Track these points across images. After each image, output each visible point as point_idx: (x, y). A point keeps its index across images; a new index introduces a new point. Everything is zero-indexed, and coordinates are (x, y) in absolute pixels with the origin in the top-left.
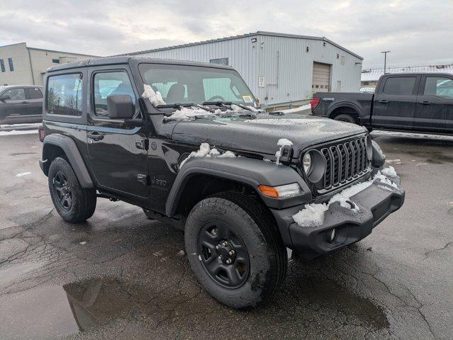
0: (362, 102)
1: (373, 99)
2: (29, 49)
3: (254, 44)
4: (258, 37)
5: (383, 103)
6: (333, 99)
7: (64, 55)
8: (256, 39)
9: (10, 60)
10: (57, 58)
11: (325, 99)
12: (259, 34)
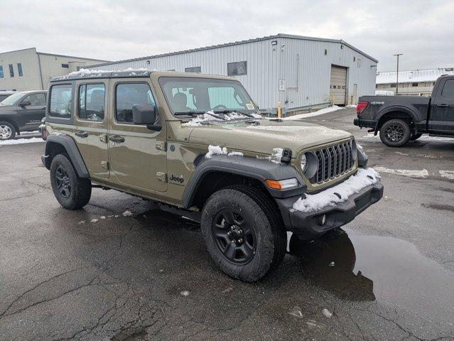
0: (417, 106)
1: (430, 103)
2: (38, 54)
3: (274, 47)
4: (278, 40)
5: (443, 107)
6: (383, 103)
7: (74, 60)
8: (276, 42)
9: (19, 65)
10: (66, 63)
11: (374, 103)
12: (280, 36)
